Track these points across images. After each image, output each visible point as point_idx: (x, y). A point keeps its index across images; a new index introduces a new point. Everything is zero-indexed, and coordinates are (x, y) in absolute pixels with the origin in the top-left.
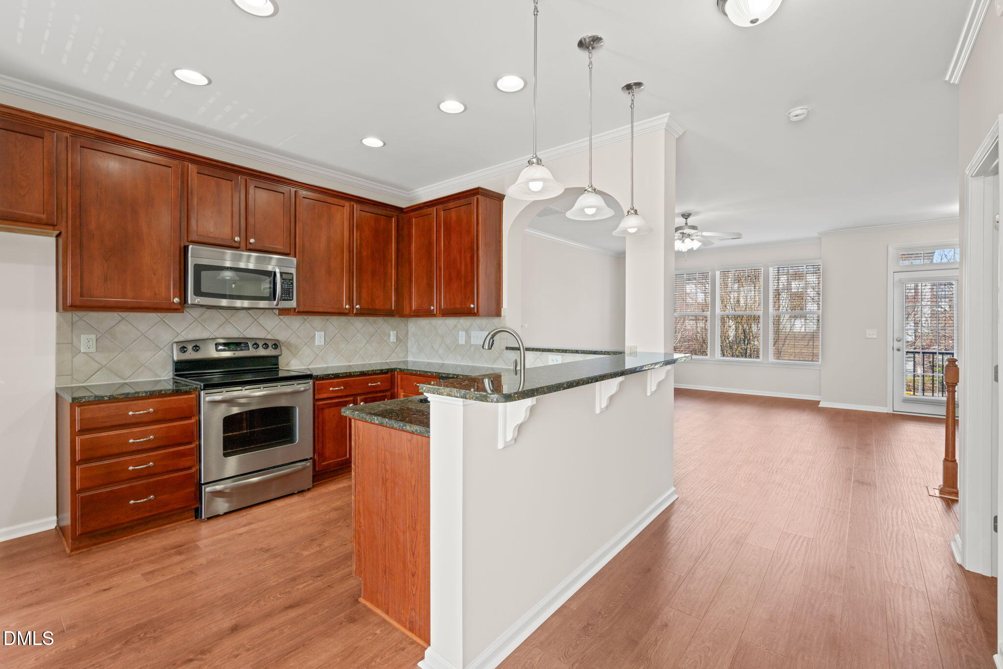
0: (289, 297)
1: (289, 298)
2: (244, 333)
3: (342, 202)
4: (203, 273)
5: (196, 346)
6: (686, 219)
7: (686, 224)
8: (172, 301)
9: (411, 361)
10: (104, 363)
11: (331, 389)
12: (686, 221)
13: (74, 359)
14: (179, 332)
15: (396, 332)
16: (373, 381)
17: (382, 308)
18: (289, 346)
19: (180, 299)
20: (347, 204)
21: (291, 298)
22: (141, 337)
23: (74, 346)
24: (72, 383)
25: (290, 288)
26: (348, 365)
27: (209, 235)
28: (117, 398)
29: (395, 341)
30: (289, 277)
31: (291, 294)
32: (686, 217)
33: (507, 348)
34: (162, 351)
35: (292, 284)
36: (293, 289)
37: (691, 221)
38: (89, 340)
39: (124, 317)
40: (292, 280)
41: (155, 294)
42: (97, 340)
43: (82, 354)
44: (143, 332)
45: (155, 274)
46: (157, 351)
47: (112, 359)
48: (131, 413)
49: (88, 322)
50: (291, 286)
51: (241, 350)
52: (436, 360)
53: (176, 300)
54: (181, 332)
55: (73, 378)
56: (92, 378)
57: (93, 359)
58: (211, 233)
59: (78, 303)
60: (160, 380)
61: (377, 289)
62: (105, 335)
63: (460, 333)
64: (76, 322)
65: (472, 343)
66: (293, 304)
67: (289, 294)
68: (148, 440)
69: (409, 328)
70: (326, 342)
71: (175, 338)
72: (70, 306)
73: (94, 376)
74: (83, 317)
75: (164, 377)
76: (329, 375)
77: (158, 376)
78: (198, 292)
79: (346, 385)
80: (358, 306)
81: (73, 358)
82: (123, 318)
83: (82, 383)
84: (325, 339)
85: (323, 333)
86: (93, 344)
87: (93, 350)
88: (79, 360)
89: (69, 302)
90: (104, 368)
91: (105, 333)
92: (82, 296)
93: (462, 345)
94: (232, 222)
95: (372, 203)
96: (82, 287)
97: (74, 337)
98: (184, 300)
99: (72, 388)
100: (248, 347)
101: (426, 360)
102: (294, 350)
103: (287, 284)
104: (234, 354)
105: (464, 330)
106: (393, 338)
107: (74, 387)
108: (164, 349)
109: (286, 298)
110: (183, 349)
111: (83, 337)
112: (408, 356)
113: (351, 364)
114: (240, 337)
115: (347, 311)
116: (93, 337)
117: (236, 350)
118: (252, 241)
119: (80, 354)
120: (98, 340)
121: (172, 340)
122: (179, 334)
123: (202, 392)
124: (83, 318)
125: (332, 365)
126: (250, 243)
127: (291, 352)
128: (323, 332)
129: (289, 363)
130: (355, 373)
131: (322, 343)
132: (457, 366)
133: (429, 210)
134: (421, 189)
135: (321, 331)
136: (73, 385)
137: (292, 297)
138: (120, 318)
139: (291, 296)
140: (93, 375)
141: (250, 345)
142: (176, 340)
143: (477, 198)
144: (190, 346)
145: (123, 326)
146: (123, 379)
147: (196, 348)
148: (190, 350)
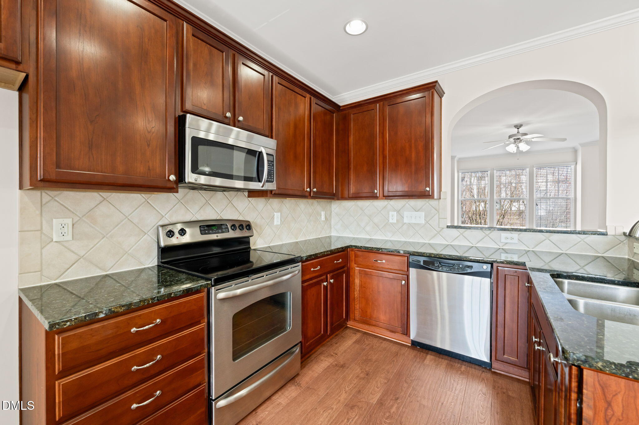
0: (271, 178)
2: (221, 215)
3: (304, 93)
4: (201, 148)
5: (181, 229)
6: (517, 129)
7: (518, 132)
8: (167, 178)
9: (335, 236)
10: (82, 253)
11: (312, 269)
12: (518, 130)
13: (44, 250)
14: (164, 215)
15: (325, 212)
17: (328, 192)
19: (176, 176)
20: (308, 96)
21: (272, 180)
22: (125, 221)
23: (44, 234)
24: (41, 281)
25: (272, 170)
26: (295, 242)
27: (202, 107)
28: (117, 312)
29: (324, 219)
30: (272, 158)
31: (272, 176)
32: (518, 127)
33: (448, 227)
34: (146, 235)
37: (522, 130)
38: (63, 225)
39: (105, 197)
40: (273, 162)
41: (149, 169)
42: (73, 225)
43: (55, 244)
44: (127, 215)
46: (142, 237)
47: (93, 247)
48: (134, 330)
49: (61, 202)
50: (272, 167)
51: (223, 232)
52: (363, 236)
53: (172, 178)
54: (165, 215)
55: (42, 275)
56: (66, 273)
57: (69, 249)
58: (205, 105)
59: (53, 177)
60: (145, 269)
61: (325, 174)
62: (83, 218)
63: (391, 213)
64: (47, 203)
65: (406, 220)
66: (271, 186)
67: (271, 177)
68: (156, 362)
69: (333, 209)
70: (281, 222)
71: (159, 221)
72: (41, 180)
73: (70, 270)
74: (55, 196)
75: (148, 265)
76: (311, 255)
77: (141, 263)
78: (195, 169)
80: (315, 190)
81: (42, 248)
82: (105, 199)
83: (55, 280)
84: (281, 219)
85: (279, 214)
86: (69, 230)
87: (69, 237)
88: (50, 251)
89: (40, 174)
90: (82, 259)
91: (82, 217)
92: (58, 166)
93: (392, 224)
94: (223, 95)
95: (323, 98)
96: (58, 154)
97: (44, 222)
98: (181, 178)
99: (40, 288)
101: (351, 236)
102: (259, 230)
103: (270, 166)
104: (217, 236)
105: (395, 210)
106: (323, 217)
107: (44, 286)
108: (148, 233)
109: (269, 180)
110: (170, 234)
111: (56, 223)
112: (331, 232)
113: (298, 240)
114: (218, 218)
115: (308, 194)
116: (69, 221)
117: (218, 233)
118: (241, 118)
119: (52, 243)
120: (75, 226)
121: (156, 224)
122: (163, 217)
123: (213, 288)
124: (56, 198)
125: (286, 242)
126: (239, 121)
129: (255, 242)
130: (327, 253)
131: (279, 223)
132: (386, 241)
133: (371, 106)
134: (346, 93)
135: (278, 212)
136: (41, 284)
138: (101, 199)
139: (272, 178)
140: (68, 269)
141: (229, 227)
142: (161, 223)
143: (432, 92)
144: (176, 230)
145: (104, 209)
146: (105, 270)
147: (182, 232)
148: (177, 234)
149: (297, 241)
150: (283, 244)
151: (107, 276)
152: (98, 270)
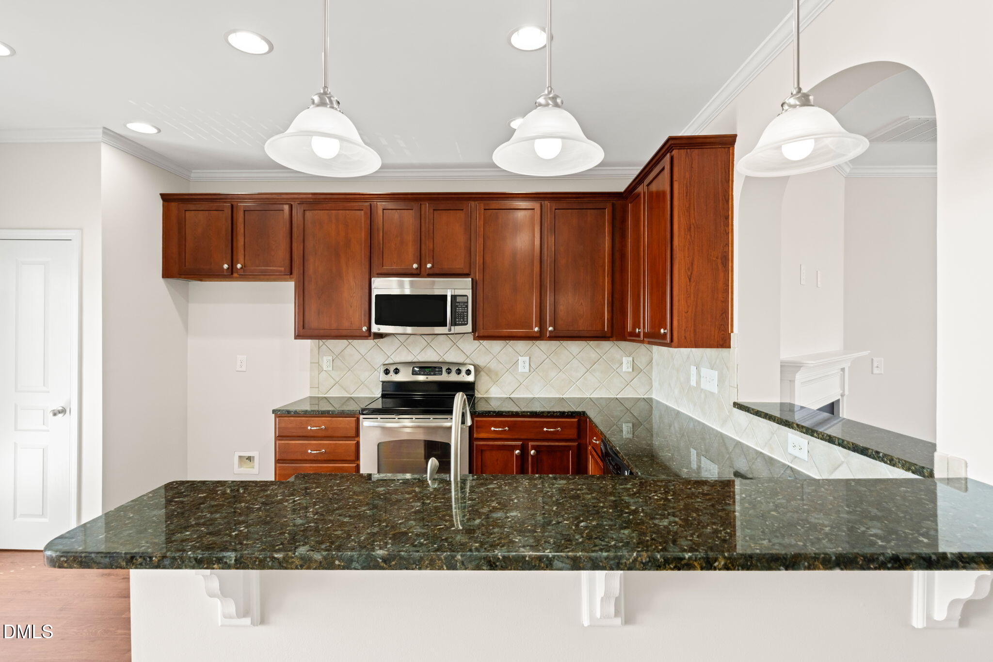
1: (463, 322)
2: (444, 357)
3: (532, 204)
5: (396, 369)
8: (362, 329)
9: (655, 399)
10: (337, 380)
11: (493, 429)
14: (389, 355)
15: (631, 359)
16: (548, 425)
18: (489, 372)
20: (538, 205)
22: (362, 359)
23: (320, 365)
24: (318, 394)
25: (464, 312)
26: (559, 398)
29: (630, 370)
30: (464, 300)
31: (465, 318)
33: (735, 405)
34: (376, 371)
35: (467, 306)
36: (467, 312)
38: (328, 360)
40: (467, 302)
41: (351, 324)
42: (333, 361)
43: (325, 372)
44: (363, 355)
45: (351, 307)
46: (373, 372)
47: (343, 376)
48: (309, 428)
50: (466, 309)
51: (435, 374)
52: (673, 405)
53: (365, 328)
54: (391, 355)
55: (319, 390)
56: (330, 391)
57: (331, 376)
62: (338, 356)
63: (692, 368)
65: (702, 386)
66: (468, 329)
67: (463, 319)
68: (321, 453)
69: (653, 354)
70: (531, 369)
71: (383, 360)
74: (325, 342)
75: (378, 395)
77: (373, 393)
78: (379, 321)
79: (512, 426)
80: (550, 328)
81: (319, 374)
83: (325, 395)
84: (530, 364)
86: (331, 364)
87: (330, 369)
88: (323, 375)
89: (297, 333)
90: (337, 384)
92: (304, 327)
93: (693, 387)
97: (320, 358)
98: (369, 328)
99: (318, 398)
100: (442, 371)
102: (494, 376)
103: (462, 307)
104: (427, 378)
105: (695, 363)
106: (626, 367)
107: (320, 397)
109: (460, 322)
110: (387, 372)
111: (325, 358)
113: (563, 396)
114: (440, 361)
115: (538, 335)
116: (330, 358)
117: (430, 375)
118: (429, 265)
119: (323, 371)
121: (381, 363)
122: (389, 357)
123: (361, 416)
124: (325, 344)
125: (540, 396)
126: (428, 268)
127: (490, 377)
128: (528, 358)
129: (487, 391)
130: (524, 413)
131: (527, 370)
135: (525, 355)
136: (319, 396)
137: (467, 321)
138: (349, 344)
140: (331, 389)
141: (444, 370)
144: (392, 369)
145: (350, 350)
146: (349, 394)
147: (397, 371)
148: (392, 373)
149: (561, 396)
150: (534, 398)
151: (351, 398)
152: (346, 393)
